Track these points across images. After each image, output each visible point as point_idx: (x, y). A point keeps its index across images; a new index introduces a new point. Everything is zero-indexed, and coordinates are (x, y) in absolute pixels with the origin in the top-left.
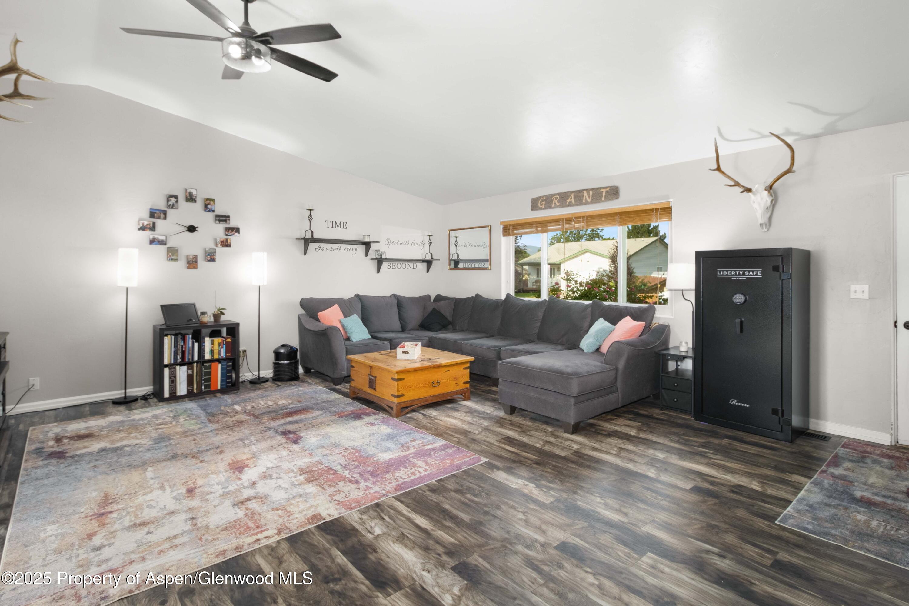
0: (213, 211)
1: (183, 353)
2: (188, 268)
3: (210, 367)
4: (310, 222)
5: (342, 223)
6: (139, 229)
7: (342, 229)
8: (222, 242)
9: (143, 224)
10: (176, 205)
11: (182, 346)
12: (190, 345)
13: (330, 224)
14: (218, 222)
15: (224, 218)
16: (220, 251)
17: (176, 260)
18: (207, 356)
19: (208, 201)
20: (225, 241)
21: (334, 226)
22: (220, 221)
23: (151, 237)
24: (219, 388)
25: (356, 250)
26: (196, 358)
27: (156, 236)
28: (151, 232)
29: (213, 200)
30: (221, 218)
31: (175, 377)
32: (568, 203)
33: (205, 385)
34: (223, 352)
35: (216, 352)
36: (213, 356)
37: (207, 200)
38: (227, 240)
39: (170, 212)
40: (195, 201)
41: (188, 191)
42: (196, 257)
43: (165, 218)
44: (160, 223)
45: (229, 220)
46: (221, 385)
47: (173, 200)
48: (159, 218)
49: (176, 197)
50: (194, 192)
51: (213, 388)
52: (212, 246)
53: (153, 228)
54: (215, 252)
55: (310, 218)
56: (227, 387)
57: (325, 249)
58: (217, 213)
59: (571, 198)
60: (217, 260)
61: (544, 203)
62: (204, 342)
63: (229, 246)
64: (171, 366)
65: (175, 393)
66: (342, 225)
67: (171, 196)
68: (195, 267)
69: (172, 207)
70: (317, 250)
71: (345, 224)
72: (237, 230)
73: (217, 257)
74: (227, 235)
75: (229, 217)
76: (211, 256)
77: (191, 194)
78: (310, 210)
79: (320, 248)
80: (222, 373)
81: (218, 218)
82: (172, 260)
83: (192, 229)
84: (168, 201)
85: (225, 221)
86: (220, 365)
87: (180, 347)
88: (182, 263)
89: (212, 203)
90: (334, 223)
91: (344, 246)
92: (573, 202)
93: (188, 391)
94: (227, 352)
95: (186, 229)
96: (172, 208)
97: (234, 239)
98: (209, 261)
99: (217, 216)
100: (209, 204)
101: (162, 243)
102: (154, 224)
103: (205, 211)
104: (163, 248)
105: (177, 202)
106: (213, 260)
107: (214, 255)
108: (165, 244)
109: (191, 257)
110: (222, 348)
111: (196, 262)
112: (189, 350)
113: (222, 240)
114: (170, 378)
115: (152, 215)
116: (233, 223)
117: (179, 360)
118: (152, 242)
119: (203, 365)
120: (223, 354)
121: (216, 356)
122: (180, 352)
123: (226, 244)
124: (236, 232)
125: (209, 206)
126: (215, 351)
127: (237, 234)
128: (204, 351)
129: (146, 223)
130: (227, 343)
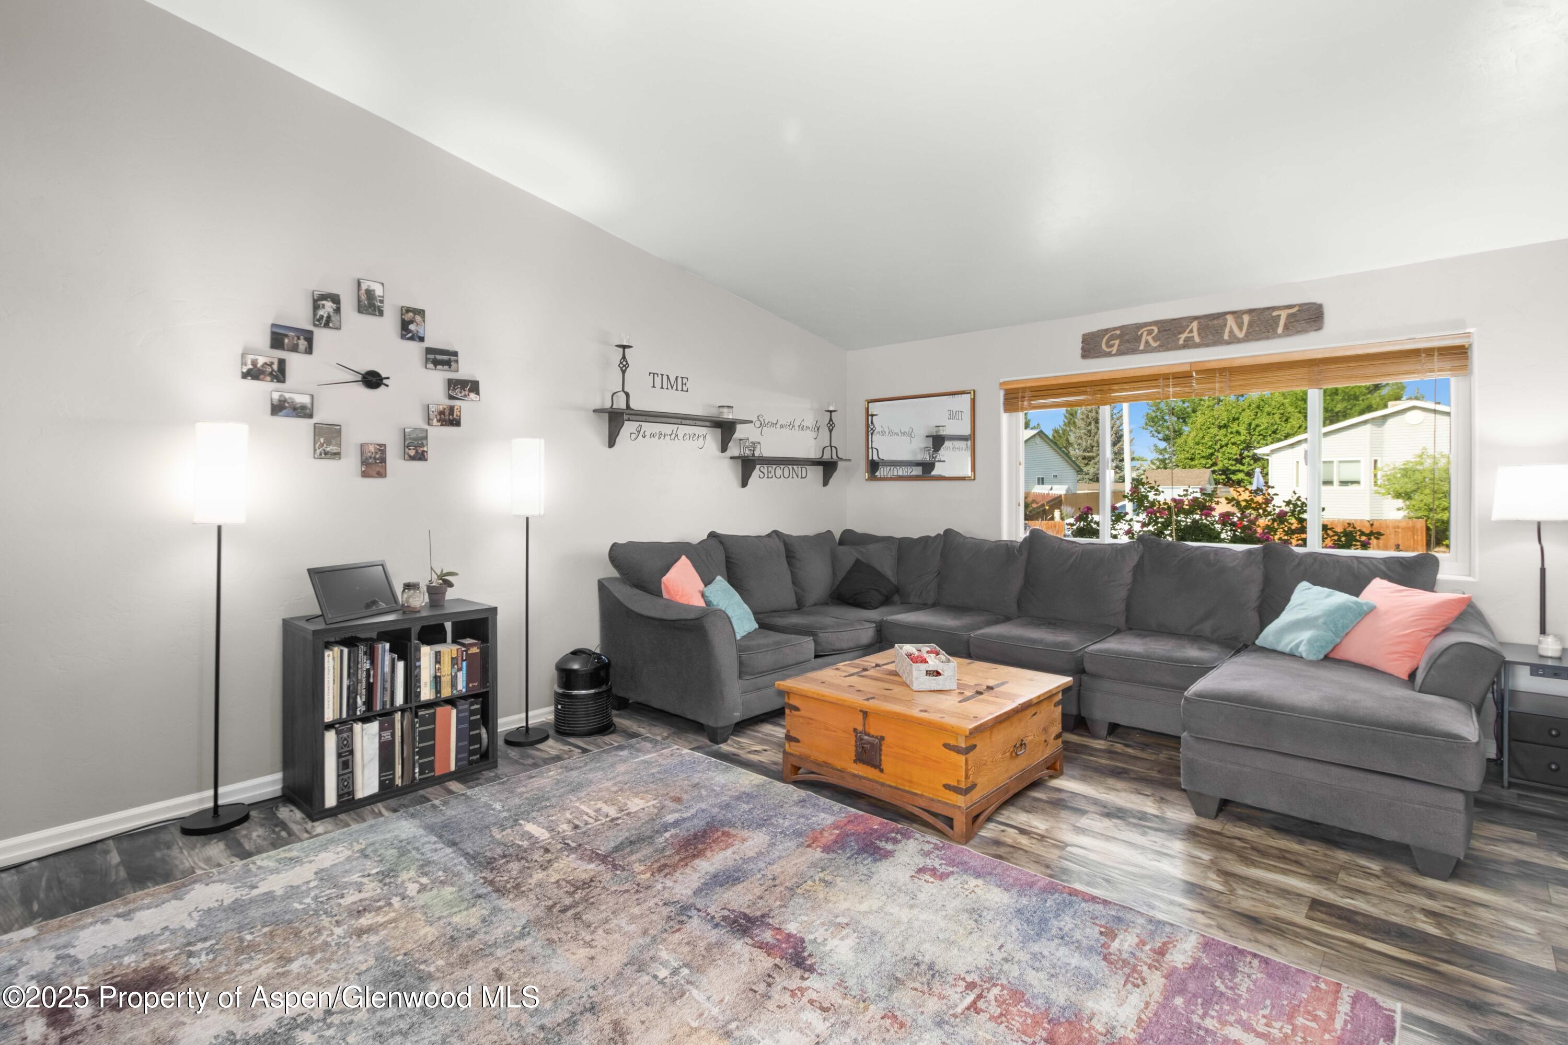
0: (422, 339)
1: (370, 688)
2: (365, 475)
3: (432, 719)
4: (624, 372)
5: (679, 380)
6: (245, 376)
7: (680, 393)
8: (442, 413)
9: (254, 363)
10: (334, 318)
11: (368, 671)
12: (387, 669)
13: (658, 380)
14: (431, 366)
15: (446, 358)
16: (438, 434)
17: (337, 455)
18: (426, 694)
19: (411, 314)
20: (447, 413)
21: (665, 386)
22: (436, 363)
23: (276, 396)
24: (453, 768)
25: (705, 437)
26: (399, 700)
27: (287, 395)
28: (275, 385)
29: (421, 313)
30: (439, 357)
31: (351, 752)
32: (1181, 342)
33: (421, 765)
34: (461, 677)
35: (446, 681)
36: (438, 691)
37: (408, 310)
38: (452, 409)
39: (322, 336)
40: (381, 313)
41: (364, 286)
42: (382, 449)
43: (309, 350)
44: (296, 362)
45: (457, 361)
46: (457, 760)
47: (329, 306)
48: (294, 349)
49: (335, 299)
50: (379, 291)
51: (438, 771)
52: (421, 423)
53: (280, 374)
54: (426, 438)
55: (624, 366)
56: (471, 763)
57: (648, 434)
58: (428, 343)
59: (1191, 331)
60: (430, 455)
61: (1117, 342)
62: (419, 660)
63: (456, 423)
64: (342, 726)
65: (352, 793)
66: (678, 384)
67: (324, 297)
68: (381, 474)
69: (326, 323)
70: (634, 436)
71: (685, 380)
72: (474, 387)
73: (431, 448)
74: (451, 397)
75: (455, 354)
76: (416, 447)
77: (370, 293)
78: (624, 347)
79: (639, 432)
80: (458, 731)
81: (432, 356)
82: (327, 455)
83: (372, 380)
84: (316, 307)
85: (448, 363)
86: (454, 712)
87: (362, 675)
88: (350, 462)
89: (418, 318)
90: (665, 378)
91: (683, 430)
92: (1197, 339)
93: (382, 784)
94: (469, 679)
95: (359, 378)
96: (327, 325)
97: (466, 407)
98: (412, 458)
99: (429, 351)
100: (411, 322)
101: (303, 412)
102: (282, 362)
103: (403, 337)
104: (305, 425)
105: (338, 310)
106: (421, 456)
107: (422, 445)
108: (311, 416)
109: (372, 448)
110: (460, 669)
111: (383, 460)
112: (384, 681)
113: (441, 408)
114: (339, 755)
115: (278, 339)
116: (464, 371)
117: (361, 708)
118: (278, 408)
119: (416, 716)
120: (461, 686)
121: (446, 692)
122: (362, 688)
123: (450, 419)
124: (471, 391)
125: (412, 327)
126: (443, 679)
127: (472, 395)
128: (419, 681)
129: (261, 361)
130: (470, 658)
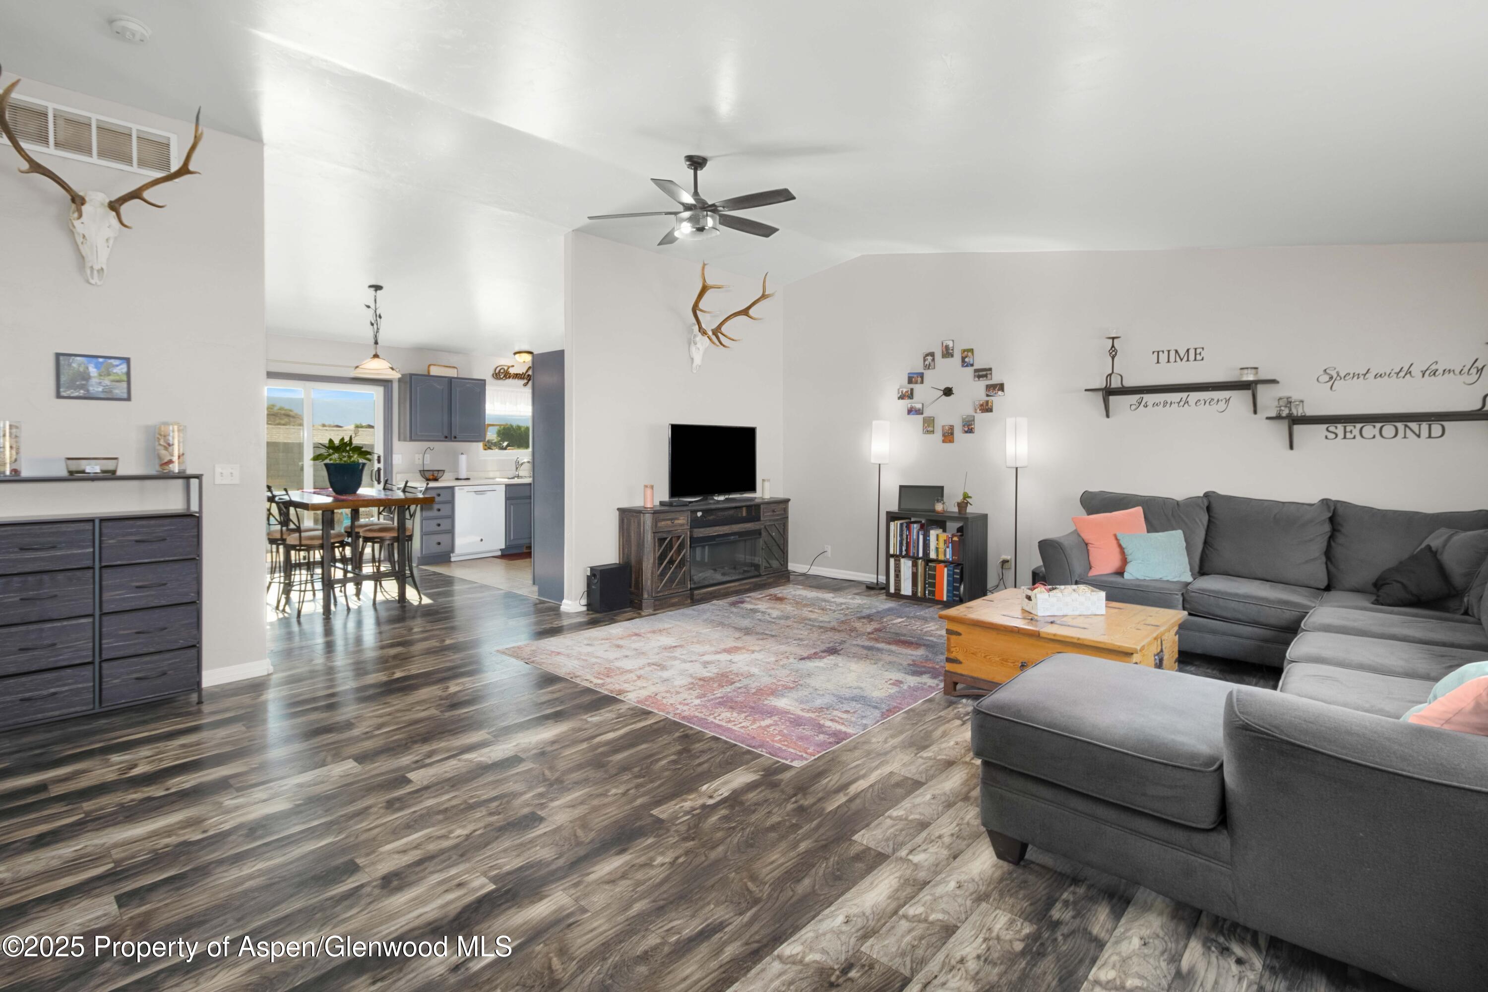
0: (972, 365)
1: (908, 544)
2: (944, 441)
3: (934, 569)
4: (1113, 358)
5: (1192, 353)
6: (899, 398)
7: (1192, 363)
8: (982, 405)
9: (902, 392)
10: (932, 364)
11: (907, 536)
12: (915, 537)
13: (1163, 357)
14: (977, 379)
15: (984, 373)
16: (980, 417)
17: (933, 432)
18: (933, 555)
19: (966, 353)
20: (985, 405)
21: (1172, 359)
22: (979, 377)
23: (909, 406)
24: (945, 599)
25: (1227, 401)
26: (921, 555)
27: (913, 405)
28: (910, 401)
29: (972, 350)
30: (981, 373)
31: (900, 571)
33: (929, 590)
34: (949, 551)
35: (941, 551)
36: (937, 556)
37: (964, 351)
38: (987, 402)
40: (952, 356)
41: (944, 345)
42: (952, 428)
43: (922, 382)
44: (917, 388)
45: (991, 374)
46: (948, 596)
47: (929, 358)
48: (916, 383)
49: (932, 354)
50: (951, 344)
51: (937, 598)
52: (971, 412)
53: (910, 395)
54: (974, 420)
55: (1113, 353)
56: (954, 600)
57: (1150, 404)
58: (976, 367)
60: (976, 430)
62: (929, 536)
63: (990, 410)
64: (897, 557)
65: (900, 590)
66: (1195, 354)
67: (927, 355)
68: (951, 441)
69: (927, 367)
70: (1133, 407)
71: (1198, 351)
72: (1001, 387)
73: (977, 426)
74: (988, 395)
75: (990, 369)
76: (969, 426)
77: (947, 347)
78: (1113, 338)
79: (1140, 403)
80: (948, 581)
81: (977, 374)
82: (928, 432)
83: (948, 392)
84: (925, 360)
85: (986, 376)
86: (946, 570)
87: (905, 537)
88: (938, 436)
89: (970, 354)
90: (1172, 354)
91: (1194, 396)
93: (913, 591)
94: (953, 555)
95: (942, 393)
96: (929, 368)
97: (997, 400)
98: (966, 432)
99: (976, 371)
100: (966, 357)
101: (919, 412)
102: (912, 390)
103: (963, 366)
104: (920, 418)
105: (933, 360)
106: (970, 431)
107: (971, 425)
108: (922, 414)
109: (947, 428)
110: (948, 547)
111: (952, 434)
112: (914, 543)
113: (981, 402)
114: (895, 571)
115: (910, 381)
116: (996, 379)
117: (904, 553)
118: (910, 411)
119: (928, 565)
120: (949, 556)
121: (941, 557)
122: (904, 542)
123: (986, 408)
124: (998, 390)
125: (967, 360)
126: (940, 550)
127: (1000, 393)
128: (929, 547)
129: (905, 390)
130: (953, 542)
